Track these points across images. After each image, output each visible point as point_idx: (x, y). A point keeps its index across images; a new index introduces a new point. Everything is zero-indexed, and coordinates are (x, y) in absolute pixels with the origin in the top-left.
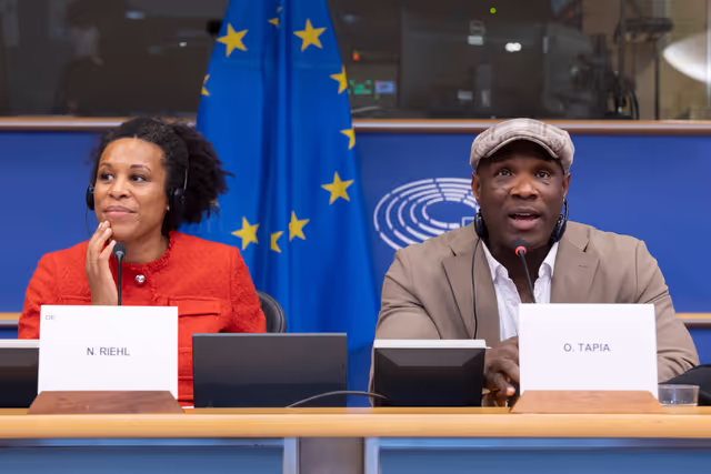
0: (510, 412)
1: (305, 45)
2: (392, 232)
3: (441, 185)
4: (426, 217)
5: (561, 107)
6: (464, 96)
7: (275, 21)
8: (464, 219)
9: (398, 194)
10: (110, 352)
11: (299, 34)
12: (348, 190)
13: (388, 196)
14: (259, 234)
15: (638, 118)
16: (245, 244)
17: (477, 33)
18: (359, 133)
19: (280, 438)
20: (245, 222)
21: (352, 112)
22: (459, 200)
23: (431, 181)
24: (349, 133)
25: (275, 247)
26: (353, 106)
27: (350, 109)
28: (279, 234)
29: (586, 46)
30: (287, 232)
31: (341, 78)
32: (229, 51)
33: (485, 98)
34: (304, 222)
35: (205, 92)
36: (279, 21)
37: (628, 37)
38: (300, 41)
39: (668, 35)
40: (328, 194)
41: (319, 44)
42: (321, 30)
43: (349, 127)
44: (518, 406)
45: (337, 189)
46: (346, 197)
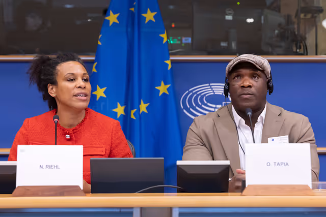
0: (241, 195)
1: (147, 21)
2: (189, 109)
3: (212, 87)
4: (206, 102)
5: (270, 50)
6: (223, 44)
7: (133, 9)
8: (223, 103)
9: (192, 91)
10: (51, 167)
11: (144, 15)
12: (168, 89)
13: (187, 92)
14: (125, 110)
15: (307, 54)
16: (119, 116)
17: (229, 14)
18: (173, 62)
19: (132, 208)
20: (119, 105)
21: (170, 52)
22: (221, 94)
23: (208, 85)
24: (168, 62)
25: (133, 117)
26: (170, 50)
27: (169, 50)
28: (135, 110)
29: (282, 20)
30: (139, 109)
31: (164, 36)
32: (111, 23)
33: (234, 45)
34: (147, 105)
35: (99, 43)
36: (135, 9)
37: (302, 16)
38: (145, 18)
39: (321, 15)
40: (159, 91)
41: (153, 20)
42: (154, 14)
43: (169, 59)
44: (245, 192)
45: (163, 89)
46: (167, 93)
